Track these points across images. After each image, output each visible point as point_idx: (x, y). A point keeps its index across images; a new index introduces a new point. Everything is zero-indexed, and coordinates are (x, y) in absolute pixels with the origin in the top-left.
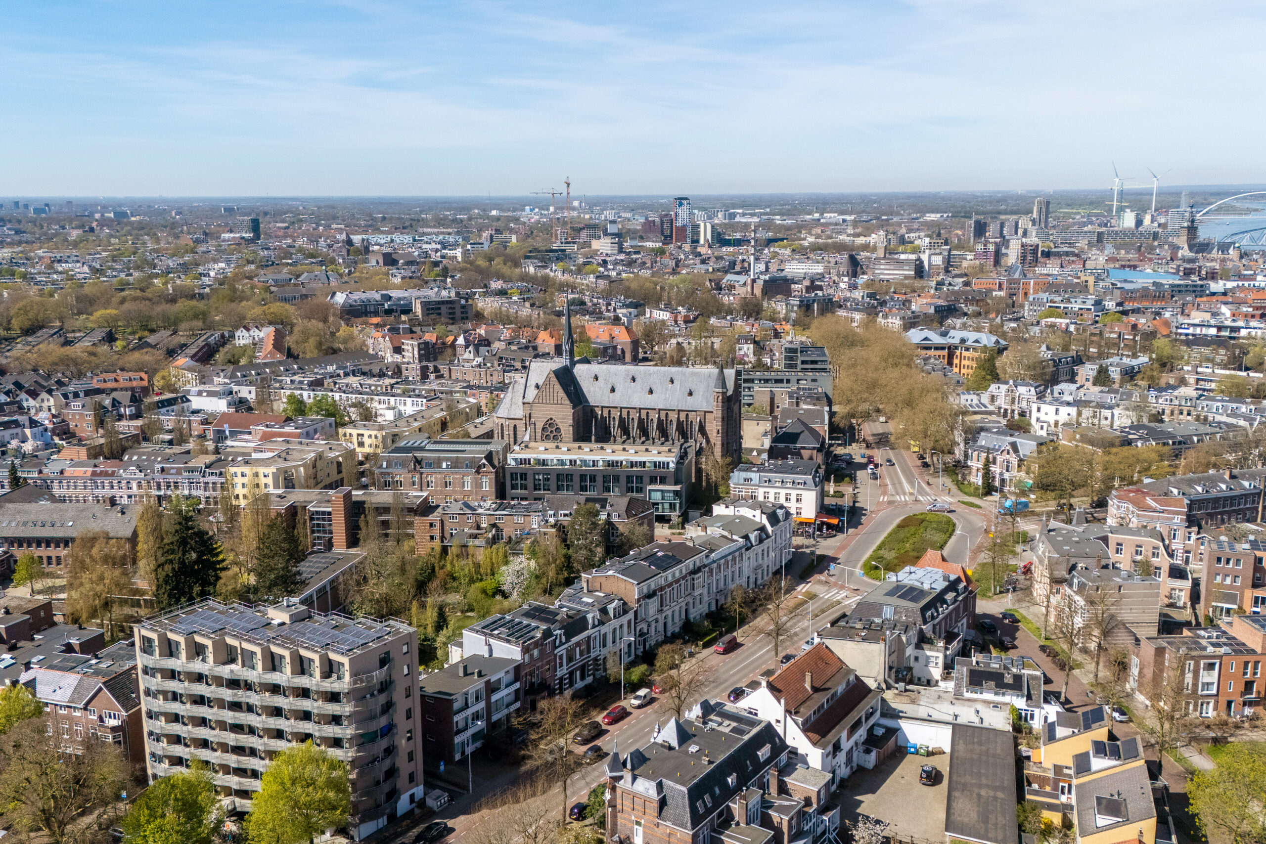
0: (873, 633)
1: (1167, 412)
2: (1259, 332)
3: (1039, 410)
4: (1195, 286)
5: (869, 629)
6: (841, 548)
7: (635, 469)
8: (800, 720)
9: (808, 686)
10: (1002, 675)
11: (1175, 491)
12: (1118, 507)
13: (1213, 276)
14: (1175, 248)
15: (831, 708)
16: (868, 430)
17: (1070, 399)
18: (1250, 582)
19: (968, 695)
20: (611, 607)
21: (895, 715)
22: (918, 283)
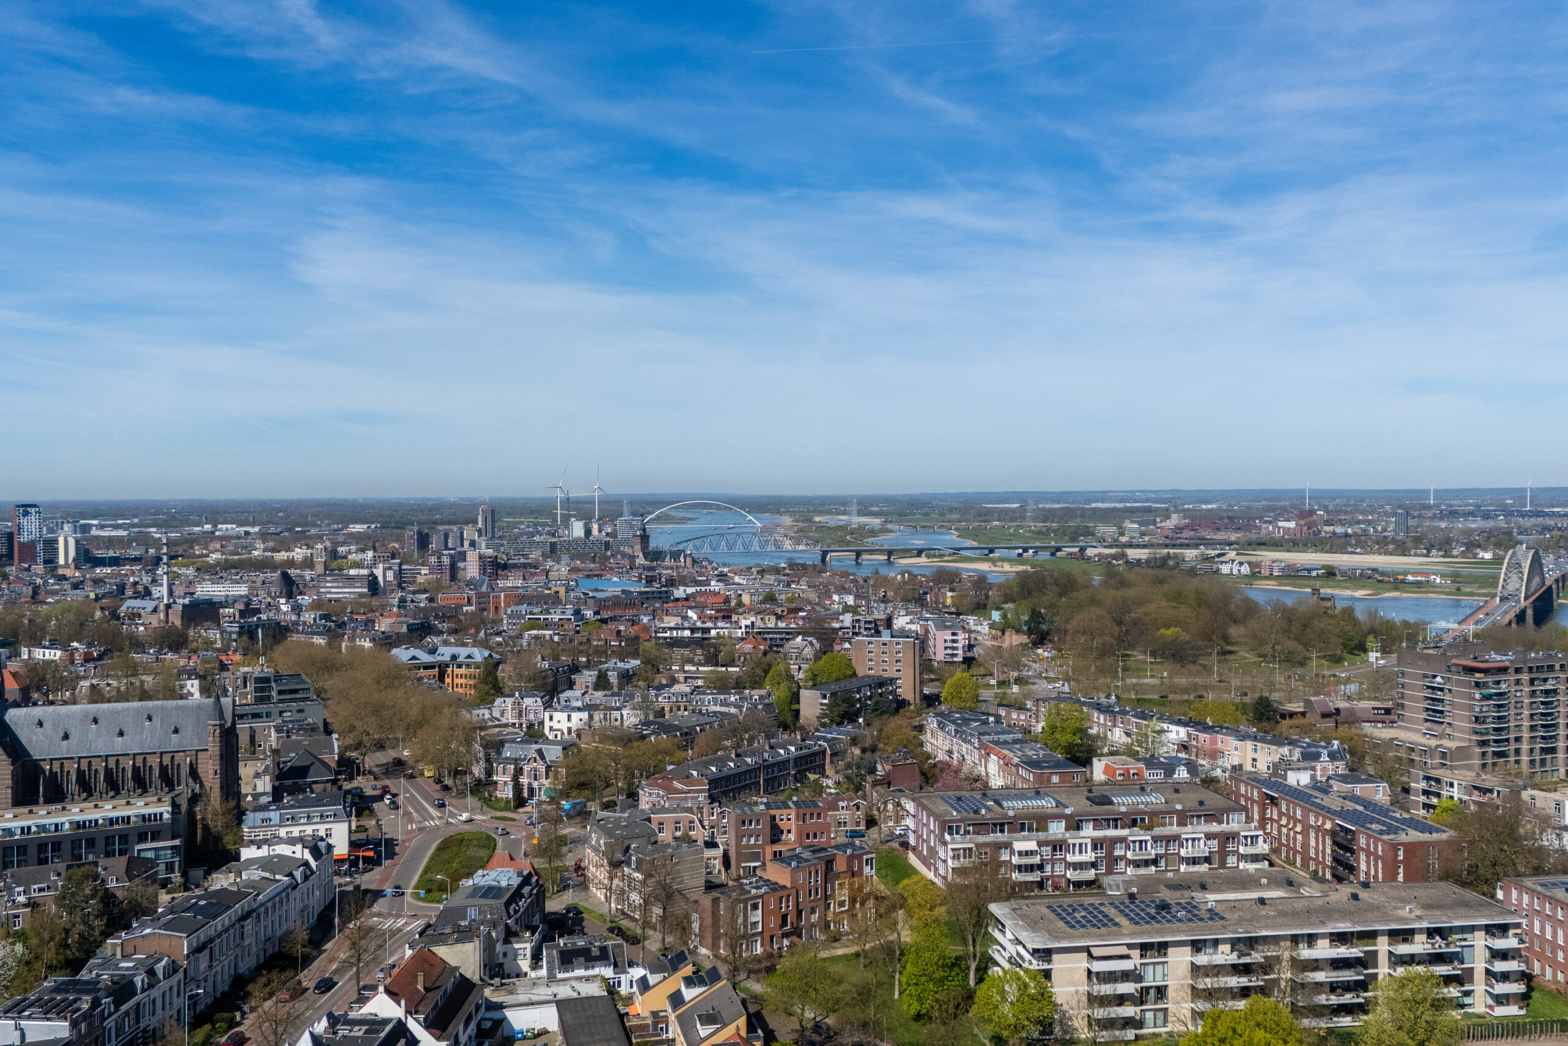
0: (464, 935)
1: (667, 709)
2: (726, 631)
3: (551, 718)
4: (661, 592)
5: (458, 932)
6: (383, 880)
7: (116, 827)
8: (421, 1017)
9: (420, 987)
10: (589, 950)
11: (695, 773)
12: (650, 794)
13: (672, 582)
14: (632, 558)
15: (444, 1005)
16: (373, 760)
17: (579, 704)
18: (769, 839)
19: (560, 976)
20: (159, 968)
21: (500, 1007)
22: (375, 602)
